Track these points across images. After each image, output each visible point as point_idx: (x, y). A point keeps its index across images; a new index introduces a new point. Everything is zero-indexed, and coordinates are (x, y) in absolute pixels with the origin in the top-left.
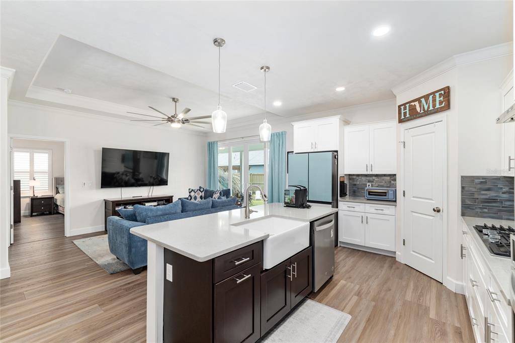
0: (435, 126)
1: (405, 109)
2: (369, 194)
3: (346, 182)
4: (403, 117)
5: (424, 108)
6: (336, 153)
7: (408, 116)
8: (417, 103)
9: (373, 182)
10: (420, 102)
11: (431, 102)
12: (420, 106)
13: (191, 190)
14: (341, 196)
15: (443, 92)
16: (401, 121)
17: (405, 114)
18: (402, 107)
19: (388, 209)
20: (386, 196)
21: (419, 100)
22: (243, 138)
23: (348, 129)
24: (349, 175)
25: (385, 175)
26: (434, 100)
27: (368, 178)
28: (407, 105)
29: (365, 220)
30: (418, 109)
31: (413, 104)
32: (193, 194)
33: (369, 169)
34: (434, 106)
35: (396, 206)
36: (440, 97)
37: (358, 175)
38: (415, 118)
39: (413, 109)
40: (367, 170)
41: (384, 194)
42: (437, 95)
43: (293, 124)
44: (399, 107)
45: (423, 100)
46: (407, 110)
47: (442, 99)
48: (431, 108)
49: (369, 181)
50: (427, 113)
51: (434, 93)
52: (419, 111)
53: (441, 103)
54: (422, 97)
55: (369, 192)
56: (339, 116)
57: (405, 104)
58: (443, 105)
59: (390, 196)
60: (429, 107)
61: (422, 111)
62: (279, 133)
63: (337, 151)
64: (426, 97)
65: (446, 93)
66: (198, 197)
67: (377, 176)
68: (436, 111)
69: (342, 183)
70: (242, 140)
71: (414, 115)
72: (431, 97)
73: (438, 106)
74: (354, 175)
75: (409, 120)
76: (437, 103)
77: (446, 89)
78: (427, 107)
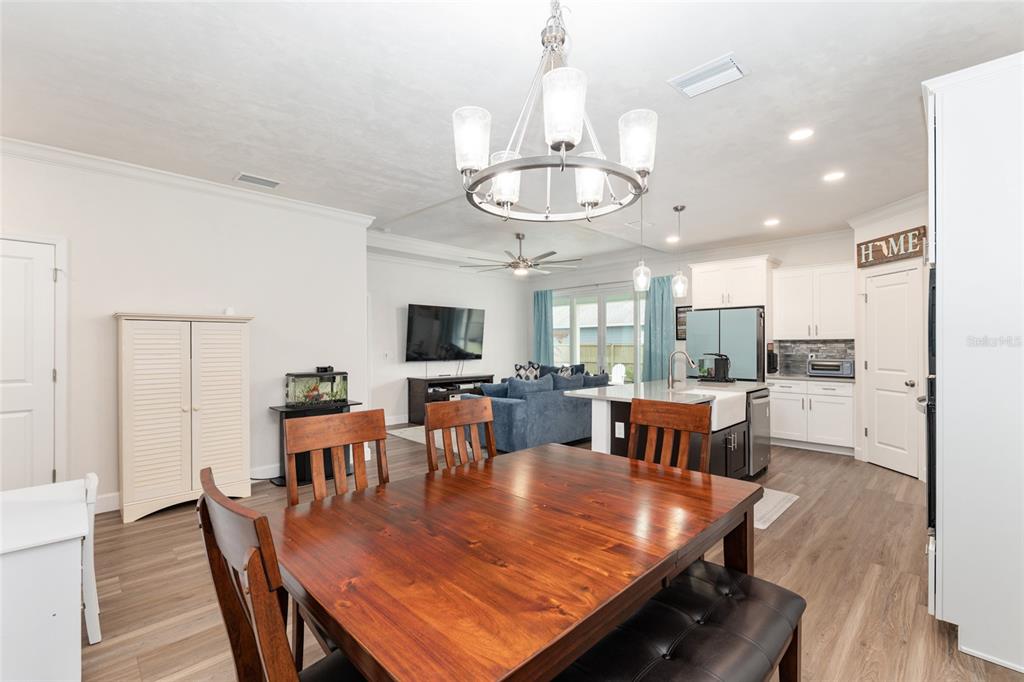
0: (908, 275)
1: (867, 249)
2: (813, 369)
3: (776, 351)
4: (864, 261)
5: (892, 250)
6: (761, 310)
7: (871, 259)
8: (883, 243)
9: (817, 351)
10: (888, 243)
11: (902, 243)
12: (888, 248)
13: (518, 367)
14: (769, 372)
15: (917, 232)
16: (861, 266)
17: (867, 256)
18: (863, 247)
19: (842, 388)
20: (838, 370)
21: (886, 239)
22: (597, 285)
23: (777, 274)
24: (780, 341)
25: (837, 341)
26: (906, 242)
27: (810, 346)
28: (870, 245)
29: (807, 405)
30: (885, 252)
31: (878, 243)
32: (522, 372)
33: (813, 332)
34: (906, 249)
35: (854, 383)
36: (914, 238)
37: (794, 342)
38: (881, 263)
39: (877, 251)
40: (809, 334)
41: (837, 368)
42: (910, 235)
43: (691, 266)
44: (859, 246)
45: (891, 240)
46: (870, 252)
47: (916, 241)
48: (902, 252)
49: (812, 351)
50: (897, 258)
51: (906, 233)
52: (886, 254)
53: (915, 246)
54: (890, 236)
55: (813, 365)
56: (766, 256)
57: (866, 243)
58: (918, 249)
59: (846, 371)
60: (899, 250)
61: (890, 255)
62: (663, 278)
63: (763, 307)
64: (896, 237)
65: (921, 234)
66: (532, 377)
67: (824, 342)
68: (908, 256)
69: (771, 354)
70: (595, 287)
71: (880, 259)
72: (902, 237)
73: (911, 250)
74: (787, 341)
75: (872, 265)
76: (910, 246)
77: (920, 229)
78: (895, 250)
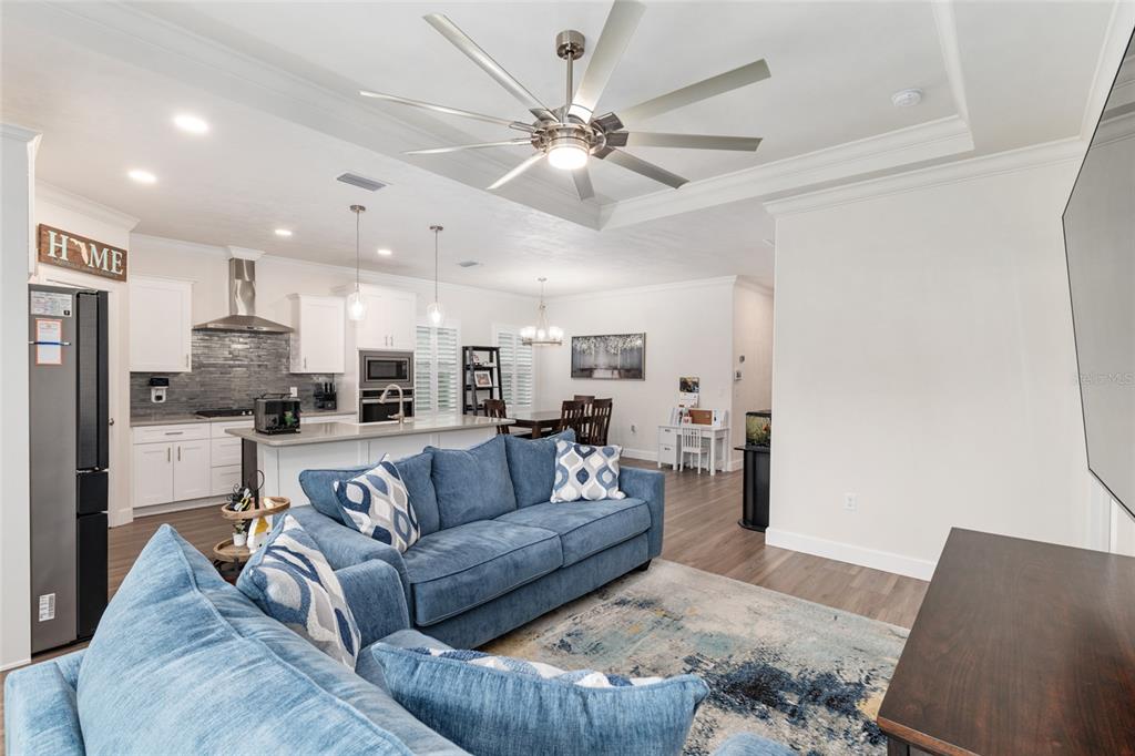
1: (59, 240)
4: (52, 254)
5: (94, 261)
8: (84, 246)
10: (89, 248)
12: (89, 255)
15: (121, 254)
16: (45, 258)
17: (59, 251)
18: (51, 234)
21: (87, 242)
26: (110, 258)
28: (64, 238)
30: (86, 257)
31: (76, 242)
34: (110, 267)
39: (75, 250)
42: (114, 253)
44: (45, 229)
45: (93, 246)
46: (64, 246)
47: (119, 262)
48: (105, 268)
50: (98, 271)
51: (111, 248)
52: (86, 260)
53: (118, 268)
54: (92, 241)
57: (57, 231)
60: (102, 264)
61: (91, 265)
64: (100, 247)
65: (123, 257)
68: (109, 276)
71: (75, 262)
72: (106, 250)
73: (114, 270)
75: (64, 266)
76: (114, 268)
77: (124, 253)
78: (98, 262)
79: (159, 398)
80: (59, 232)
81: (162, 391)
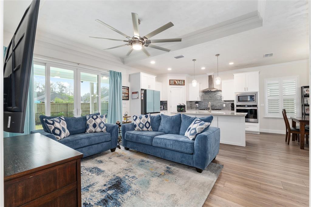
1: (172, 81)
4: (171, 83)
7: (173, 84)
10: (177, 81)
16: (170, 84)
17: (172, 83)
18: (171, 81)
21: (177, 80)
26: (181, 82)
28: (173, 81)
31: (175, 81)
34: (181, 83)
42: (182, 81)
44: (170, 80)
46: (173, 82)
48: (180, 84)
50: (179, 85)
51: (181, 80)
52: (177, 83)
53: (183, 83)
64: (179, 80)
65: (184, 81)
68: (181, 85)
71: (175, 84)
73: (182, 84)
75: (173, 85)
77: (184, 80)
78: (179, 83)
79: (197, 106)
80: (172, 80)
81: (197, 105)
